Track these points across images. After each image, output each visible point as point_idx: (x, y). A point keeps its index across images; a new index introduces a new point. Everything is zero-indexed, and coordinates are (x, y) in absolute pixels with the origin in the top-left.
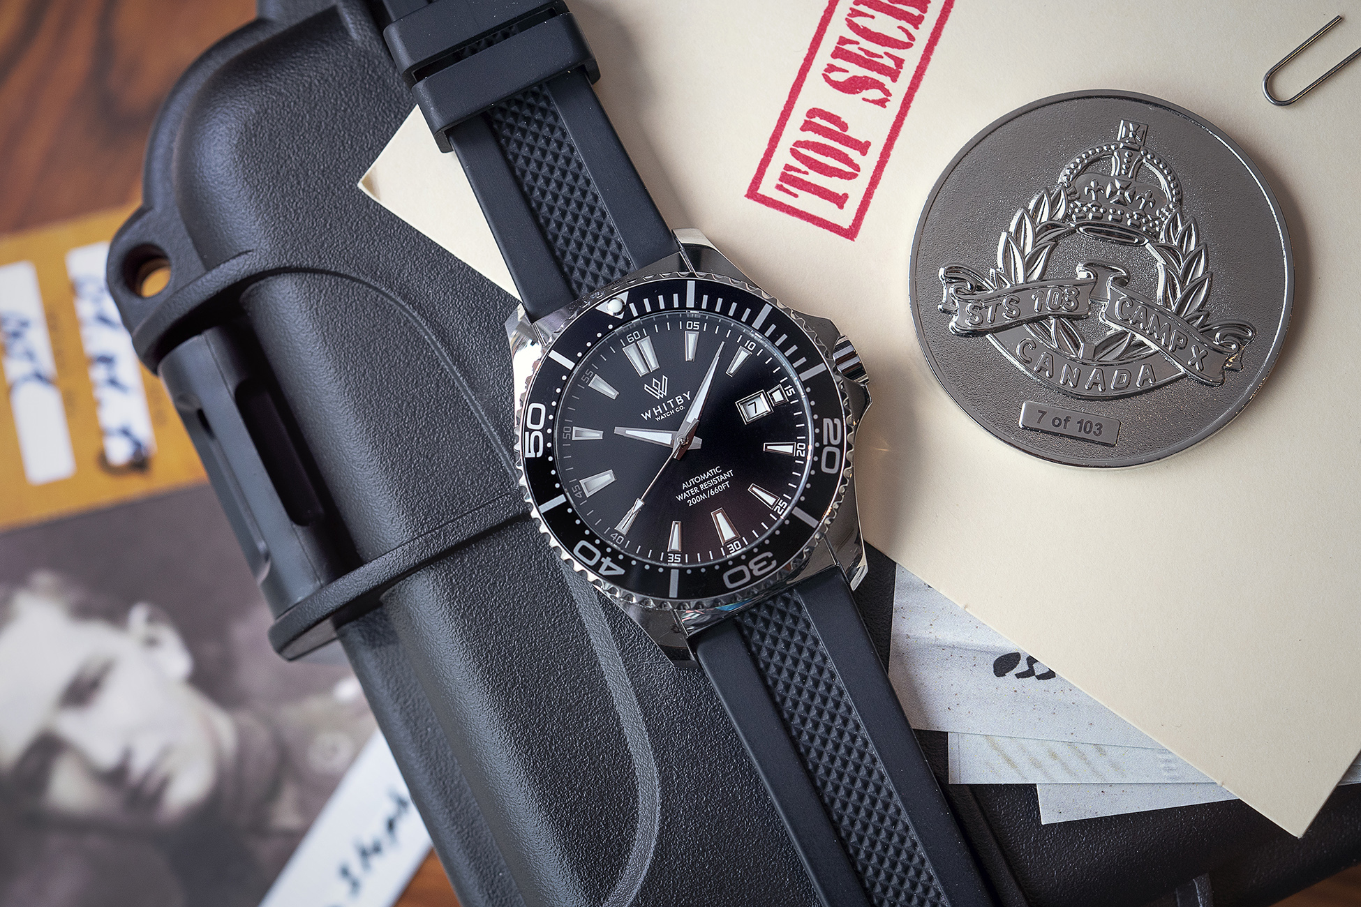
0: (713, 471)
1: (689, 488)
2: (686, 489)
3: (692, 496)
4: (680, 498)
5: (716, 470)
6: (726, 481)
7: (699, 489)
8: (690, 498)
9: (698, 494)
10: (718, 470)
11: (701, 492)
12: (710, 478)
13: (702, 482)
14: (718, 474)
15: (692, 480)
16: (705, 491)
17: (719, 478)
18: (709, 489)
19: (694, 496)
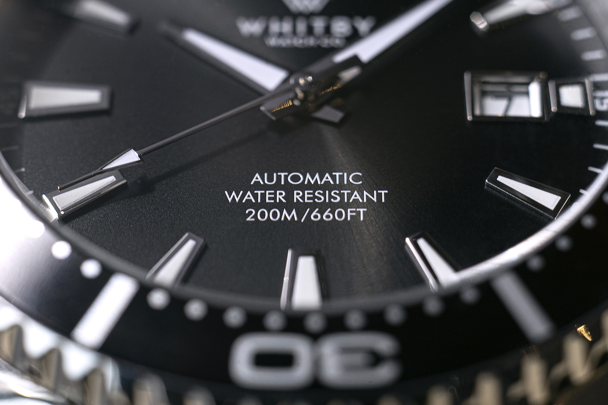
0: (341, 177)
1: (265, 187)
2: (258, 186)
3: (263, 204)
4: (232, 197)
5: (349, 178)
6: (362, 205)
7: (289, 197)
8: (257, 206)
9: (280, 206)
10: (356, 178)
11: (289, 205)
12: (327, 187)
13: (303, 187)
14: (350, 186)
15: (283, 174)
16: (301, 208)
17: (350, 196)
18: (313, 206)
19: (269, 207)
